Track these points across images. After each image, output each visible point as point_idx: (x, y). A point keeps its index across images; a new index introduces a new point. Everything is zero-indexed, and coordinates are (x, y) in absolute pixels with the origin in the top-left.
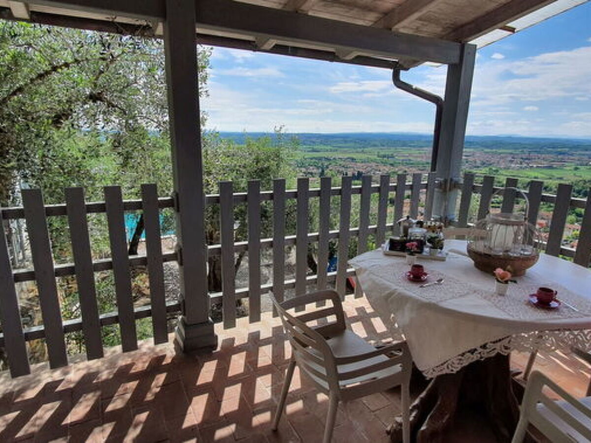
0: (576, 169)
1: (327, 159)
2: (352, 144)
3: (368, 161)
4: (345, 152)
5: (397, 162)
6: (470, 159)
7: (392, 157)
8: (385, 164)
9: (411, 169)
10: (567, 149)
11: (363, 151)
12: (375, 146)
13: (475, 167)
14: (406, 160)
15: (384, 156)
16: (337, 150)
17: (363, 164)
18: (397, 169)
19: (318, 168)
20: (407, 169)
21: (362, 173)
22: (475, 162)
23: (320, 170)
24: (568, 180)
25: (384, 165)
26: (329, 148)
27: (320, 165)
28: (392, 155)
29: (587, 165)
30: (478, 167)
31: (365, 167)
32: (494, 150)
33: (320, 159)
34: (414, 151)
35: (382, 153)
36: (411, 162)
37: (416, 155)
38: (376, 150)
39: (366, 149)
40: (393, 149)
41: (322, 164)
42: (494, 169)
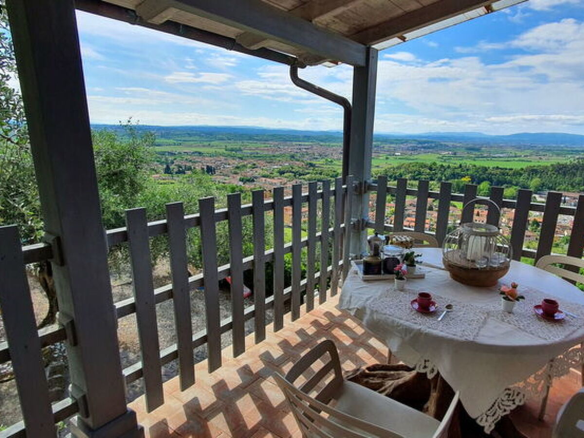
0: (387, 158)
1: (172, 154)
2: (197, 138)
3: (217, 155)
4: (191, 146)
5: (245, 155)
6: (310, 151)
7: (240, 150)
8: (234, 157)
9: (259, 162)
10: (379, 143)
11: (209, 145)
12: (222, 139)
13: (314, 158)
14: (254, 153)
15: (232, 150)
16: (180, 144)
17: (211, 159)
18: (246, 163)
19: (162, 163)
20: (255, 162)
21: (211, 167)
22: (314, 154)
23: (165, 166)
24: (382, 168)
25: (234, 159)
26: (171, 141)
27: (163, 160)
28: (240, 148)
29: (393, 155)
30: (317, 158)
31: (213, 161)
32: (327, 144)
33: (163, 153)
34: (261, 145)
35: (229, 147)
36: (259, 155)
37: (262, 148)
38: (223, 144)
39: (212, 143)
40: (240, 143)
41: (166, 159)
42: (329, 160)
